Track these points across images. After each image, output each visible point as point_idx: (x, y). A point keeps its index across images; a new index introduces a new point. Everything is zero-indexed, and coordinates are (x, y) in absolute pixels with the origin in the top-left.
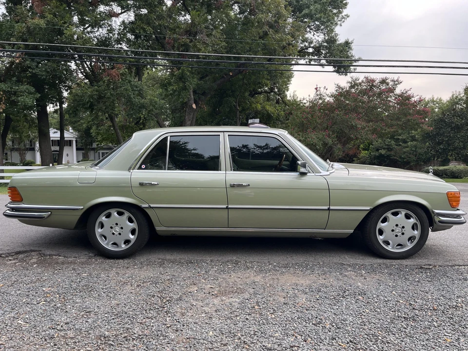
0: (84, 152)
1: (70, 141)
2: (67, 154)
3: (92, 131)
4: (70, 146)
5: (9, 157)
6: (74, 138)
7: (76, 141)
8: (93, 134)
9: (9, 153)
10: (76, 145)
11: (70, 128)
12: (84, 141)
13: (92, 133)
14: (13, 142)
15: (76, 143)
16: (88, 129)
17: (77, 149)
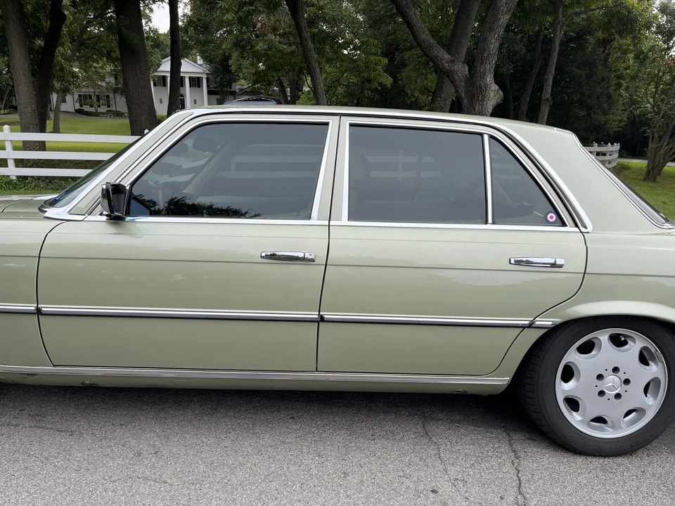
0: (218, 97)
1: (198, 78)
2: (195, 101)
3: (230, 62)
4: (199, 86)
5: (112, 103)
6: (203, 73)
7: (207, 79)
8: (233, 68)
9: (111, 96)
10: (208, 86)
11: (198, 57)
12: (218, 79)
13: (231, 66)
14: (116, 78)
15: (207, 82)
16: (226, 58)
17: (210, 93)
